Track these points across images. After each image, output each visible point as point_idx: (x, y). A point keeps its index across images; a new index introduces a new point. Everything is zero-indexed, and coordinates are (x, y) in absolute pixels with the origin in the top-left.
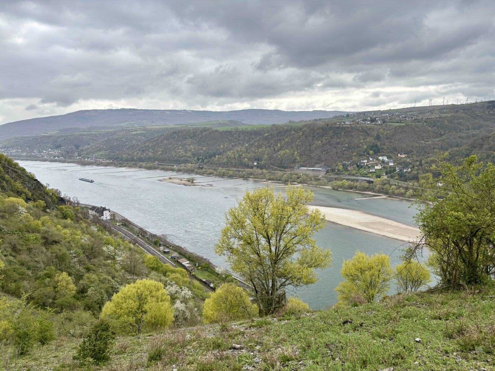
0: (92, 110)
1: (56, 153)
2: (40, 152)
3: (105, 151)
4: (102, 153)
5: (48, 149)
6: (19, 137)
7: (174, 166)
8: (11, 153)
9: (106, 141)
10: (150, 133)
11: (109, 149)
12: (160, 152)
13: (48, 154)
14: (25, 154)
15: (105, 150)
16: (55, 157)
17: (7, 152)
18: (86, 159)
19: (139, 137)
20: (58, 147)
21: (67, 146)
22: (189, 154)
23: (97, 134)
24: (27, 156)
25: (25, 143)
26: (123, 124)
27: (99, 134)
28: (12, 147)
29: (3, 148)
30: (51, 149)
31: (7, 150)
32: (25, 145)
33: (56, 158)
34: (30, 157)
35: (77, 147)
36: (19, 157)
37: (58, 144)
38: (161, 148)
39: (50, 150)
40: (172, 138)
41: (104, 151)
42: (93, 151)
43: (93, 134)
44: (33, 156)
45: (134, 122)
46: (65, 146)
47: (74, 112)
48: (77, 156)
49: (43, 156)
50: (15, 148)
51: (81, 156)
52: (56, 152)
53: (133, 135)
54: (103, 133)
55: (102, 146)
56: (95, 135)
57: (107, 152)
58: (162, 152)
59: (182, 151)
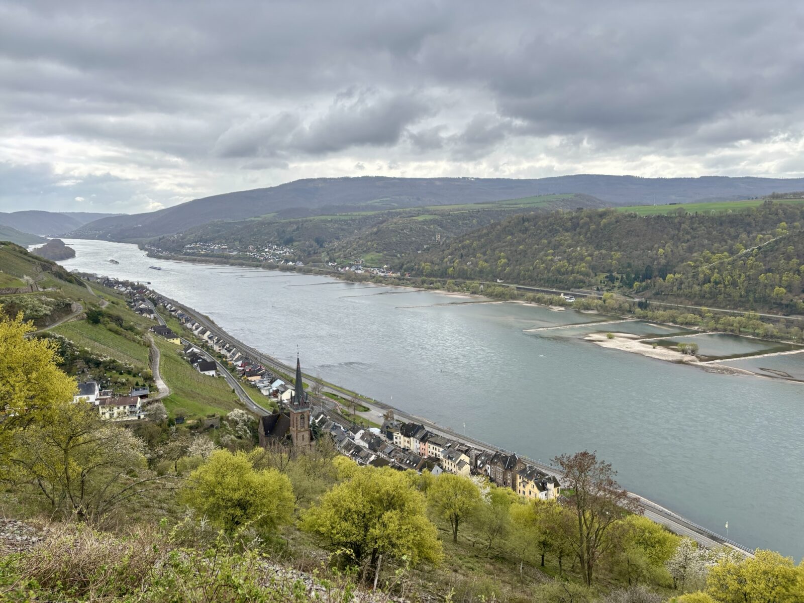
0: (318, 179)
1: (287, 254)
2: (258, 250)
3: (378, 254)
4: (372, 256)
5: (272, 245)
6: (219, 223)
7: (559, 294)
8: (212, 252)
9: (376, 233)
10: (449, 219)
11: (383, 250)
12: (504, 261)
13: (275, 255)
14: (235, 253)
15: (377, 252)
16: (287, 261)
17: (206, 249)
18: (347, 268)
19: (432, 226)
20: (288, 242)
21: (303, 242)
22: (583, 267)
23: (347, 220)
24: (239, 258)
25: (233, 234)
26: (371, 202)
27: (352, 220)
28: (213, 240)
29: (197, 242)
30: (277, 245)
31: (205, 245)
32: (233, 236)
33: (291, 263)
34: (243, 258)
35: (320, 242)
36: (226, 258)
37: (288, 237)
38: (504, 252)
39: (276, 247)
40: (520, 231)
41: (374, 253)
42: (355, 252)
43: (342, 220)
44: (250, 257)
45: (388, 199)
46: (299, 241)
47: (290, 183)
48: (327, 262)
49: (266, 259)
50: (217, 242)
51: (335, 262)
52: (287, 252)
53: (420, 222)
54: (358, 217)
55: (369, 243)
56: (345, 221)
57: (381, 254)
58: (509, 260)
59: (560, 260)
